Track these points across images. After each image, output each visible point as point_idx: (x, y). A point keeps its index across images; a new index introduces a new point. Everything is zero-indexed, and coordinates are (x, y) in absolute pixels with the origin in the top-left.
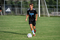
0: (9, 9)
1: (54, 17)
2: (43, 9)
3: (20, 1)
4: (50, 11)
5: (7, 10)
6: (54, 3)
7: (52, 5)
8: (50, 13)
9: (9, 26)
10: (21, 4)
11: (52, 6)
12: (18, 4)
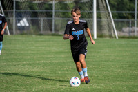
0: (25, 20)
1: (128, 38)
2: (104, 20)
3: (51, 2)
4: (120, 24)
5: (21, 22)
6: (128, 6)
7: (123, 12)
8: (119, 29)
9: (25, 60)
10: (54, 8)
11: (125, 13)
12: (46, 9)
